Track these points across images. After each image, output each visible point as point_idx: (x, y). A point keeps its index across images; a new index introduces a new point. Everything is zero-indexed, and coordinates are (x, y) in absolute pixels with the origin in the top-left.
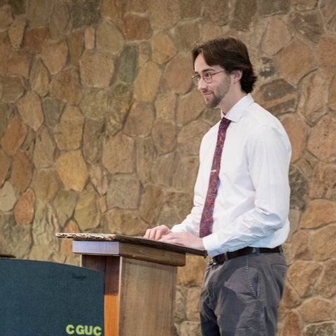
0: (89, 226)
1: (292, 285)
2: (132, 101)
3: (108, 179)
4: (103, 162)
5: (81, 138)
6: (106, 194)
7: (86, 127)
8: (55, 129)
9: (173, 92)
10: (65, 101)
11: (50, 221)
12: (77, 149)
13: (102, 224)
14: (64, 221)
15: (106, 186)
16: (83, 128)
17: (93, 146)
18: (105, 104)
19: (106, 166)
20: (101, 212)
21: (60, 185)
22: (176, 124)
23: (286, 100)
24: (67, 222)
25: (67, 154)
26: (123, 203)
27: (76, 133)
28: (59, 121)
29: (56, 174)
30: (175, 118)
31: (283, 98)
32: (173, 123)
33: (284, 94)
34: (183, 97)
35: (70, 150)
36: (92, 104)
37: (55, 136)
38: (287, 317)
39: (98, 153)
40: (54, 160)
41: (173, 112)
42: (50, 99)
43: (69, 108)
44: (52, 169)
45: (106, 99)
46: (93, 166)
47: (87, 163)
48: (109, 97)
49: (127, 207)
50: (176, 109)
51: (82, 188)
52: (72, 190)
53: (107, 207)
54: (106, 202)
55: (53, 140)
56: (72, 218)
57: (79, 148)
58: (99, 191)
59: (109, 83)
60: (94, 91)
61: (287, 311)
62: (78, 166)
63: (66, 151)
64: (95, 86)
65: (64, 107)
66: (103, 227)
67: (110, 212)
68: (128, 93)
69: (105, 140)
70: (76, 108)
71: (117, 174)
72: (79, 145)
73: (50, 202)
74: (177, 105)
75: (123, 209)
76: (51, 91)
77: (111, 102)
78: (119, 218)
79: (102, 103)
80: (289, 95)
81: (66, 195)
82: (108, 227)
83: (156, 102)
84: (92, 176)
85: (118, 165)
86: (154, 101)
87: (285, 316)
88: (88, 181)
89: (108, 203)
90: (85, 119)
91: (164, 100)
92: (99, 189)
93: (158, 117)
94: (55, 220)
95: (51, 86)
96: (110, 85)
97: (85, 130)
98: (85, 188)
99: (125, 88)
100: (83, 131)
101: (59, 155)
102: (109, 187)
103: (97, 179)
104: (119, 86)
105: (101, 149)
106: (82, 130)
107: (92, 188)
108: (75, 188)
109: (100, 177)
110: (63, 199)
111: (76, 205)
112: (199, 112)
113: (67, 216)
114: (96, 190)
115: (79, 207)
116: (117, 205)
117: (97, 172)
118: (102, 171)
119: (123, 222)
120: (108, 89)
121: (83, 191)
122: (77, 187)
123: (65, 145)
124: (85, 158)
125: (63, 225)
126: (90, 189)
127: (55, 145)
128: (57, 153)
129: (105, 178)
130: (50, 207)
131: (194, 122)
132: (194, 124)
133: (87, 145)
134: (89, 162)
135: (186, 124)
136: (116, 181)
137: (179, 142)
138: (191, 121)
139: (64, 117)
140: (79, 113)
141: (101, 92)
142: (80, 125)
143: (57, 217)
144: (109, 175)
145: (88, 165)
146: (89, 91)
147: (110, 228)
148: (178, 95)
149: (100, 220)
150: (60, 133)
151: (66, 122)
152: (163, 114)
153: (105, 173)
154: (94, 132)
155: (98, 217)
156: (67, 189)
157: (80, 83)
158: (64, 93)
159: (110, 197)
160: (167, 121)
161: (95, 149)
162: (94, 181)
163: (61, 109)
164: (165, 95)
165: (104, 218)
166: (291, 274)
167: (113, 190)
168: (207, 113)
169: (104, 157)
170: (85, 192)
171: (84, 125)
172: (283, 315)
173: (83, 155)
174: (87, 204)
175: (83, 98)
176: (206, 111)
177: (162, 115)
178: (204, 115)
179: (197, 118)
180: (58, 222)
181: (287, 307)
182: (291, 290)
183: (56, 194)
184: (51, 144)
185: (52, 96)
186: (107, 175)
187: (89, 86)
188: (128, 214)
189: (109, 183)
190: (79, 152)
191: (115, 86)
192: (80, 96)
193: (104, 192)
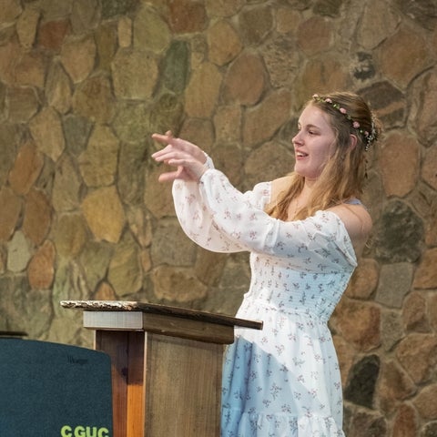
0: (128, 290)
1: (404, 367)
2: (184, 117)
3: (152, 225)
4: (146, 202)
5: (115, 170)
6: (149, 246)
7: (122, 154)
8: (81, 158)
9: (238, 103)
10: (93, 119)
11: (75, 284)
12: (110, 186)
13: (145, 287)
14: (95, 283)
15: (149, 234)
16: (118, 156)
17: (132, 181)
18: (147, 122)
19: (150, 207)
20: (143, 270)
21: (89, 234)
22: (243, 146)
23: (392, 111)
24: (99, 285)
25: (97, 192)
26: (173, 258)
27: (108, 163)
28: (85, 146)
29: (82, 220)
30: (242, 139)
31: (387, 108)
32: (239, 146)
33: (389, 102)
34: (251, 110)
35: (100, 186)
36: (130, 123)
37: (81, 168)
38: (399, 412)
39: (138, 190)
40: (80, 201)
41: (238, 130)
42: (73, 116)
43: (98, 128)
44: (78, 213)
45: (148, 116)
46: (132, 208)
47: (123, 204)
48: (152, 112)
49: (178, 263)
50: (242, 127)
51: (118, 239)
52: (104, 241)
53: (152, 263)
54: (150, 257)
55: (78, 172)
56: (105, 279)
57: (114, 184)
58: (141, 242)
59: (151, 93)
60: (131, 104)
61: (398, 403)
62: (112, 208)
63: (96, 188)
64: (133, 98)
65: (93, 127)
66: (146, 291)
67: (155, 270)
68: (177, 106)
69: (147, 171)
70: (107, 129)
71: (164, 217)
72: (112, 178)
73: (75, 258)
74: (243, 121)
75: (173, 266)
76: (74, 106)
77: (155, 119)
78: (168, 279)
79: (143, 120)
80: (395, 103)
81: (97, 248)
82: (153, 291)
83: (215, 118)
84: (130, 222)
85: (165, 206)
86: (212, 117)
87: (396, 411)
88: (126, 228)
89: (153, 259)
90: (121, 142)
91: (227, 114)
92: (141, 239)
93: (218, 138)
94: (83, 283)
95: (74, 99)
96: (153, 95)
97: (121, 159)
98: (122, 238)
99: (172, 99)
100: (118, 161)
101: (86, 193)
102: (153, 237)
103: (137, 226)
104: (165, 97)
105: (142, 184)
106: (116, 159)
107: (132, 238)
108: (108, 238)
109: (141, 223)
110: (92, 254)
111: (110, 261)
112: (273, 129)
113: (99, 277)
114: (137, 241)
115: (114, 264)
116: (165, 260)
117: (137, 215)
118: (145, 214)
119: (174, 284)
120: (151, 101)
121: (119, 242)
122: (111, 236)
123: (95, 179)
124: (121, 196)
125: (93, 289)
126: (129, 240)
127: (81, 179)
128: (83, 191)
129: (149, 223)
130: (75, 265)
131: (267, 144)
132: (267, 146)
133: (124, 179)
134: (127, 202)
135: (256, 147)
136: (162, 227)
137: (247, 172)
138: (263, 143)
139: (93, 142)
140: (112, 135)
141: (141, 106)
142: (113, 152)
143: (84, 278)
144: (154, 220)
145: (126, 207)
146: (125, 105)
147: (156, 292)
148: (244, 107)
149: (143, 282)
150: (88, 163)
151: (94, 148)
152: (226, 133)
153: (148, 217)
154: (133, 160)
155: (141, 277)
156: (98, 240)
157: (113, 93)
158: (92, 109)
159: (155, 249)
160: (231, 144)
161: (135, 185)
162: (134, 228)
163: (88, 129)
164: (227, 107)
165: (147, 279)
166: (403, 353)
167: (160, 240)
168: (284, 131)
169: (146, 194)
170: (122, 243)
171: (119, 151)
172: (393, 410)
173: (118, 193)
174: (124, 261)
175: (117, 114)
176: (282, 128)
177: (223, 136)
178: (279, 134)
179: (271, 139)
180: (86, 286)
181: (398, 399)
182: (403, 374)
183: (84, 246)
184: (76, 178)
185: (75, 112)
186: (151, 220)
187: (125, 98)
188: (180, 273)
189: (154, 231)
190: (113, 189)
191: (159, 97)
192: (113, 111)
193: (147, 243)
